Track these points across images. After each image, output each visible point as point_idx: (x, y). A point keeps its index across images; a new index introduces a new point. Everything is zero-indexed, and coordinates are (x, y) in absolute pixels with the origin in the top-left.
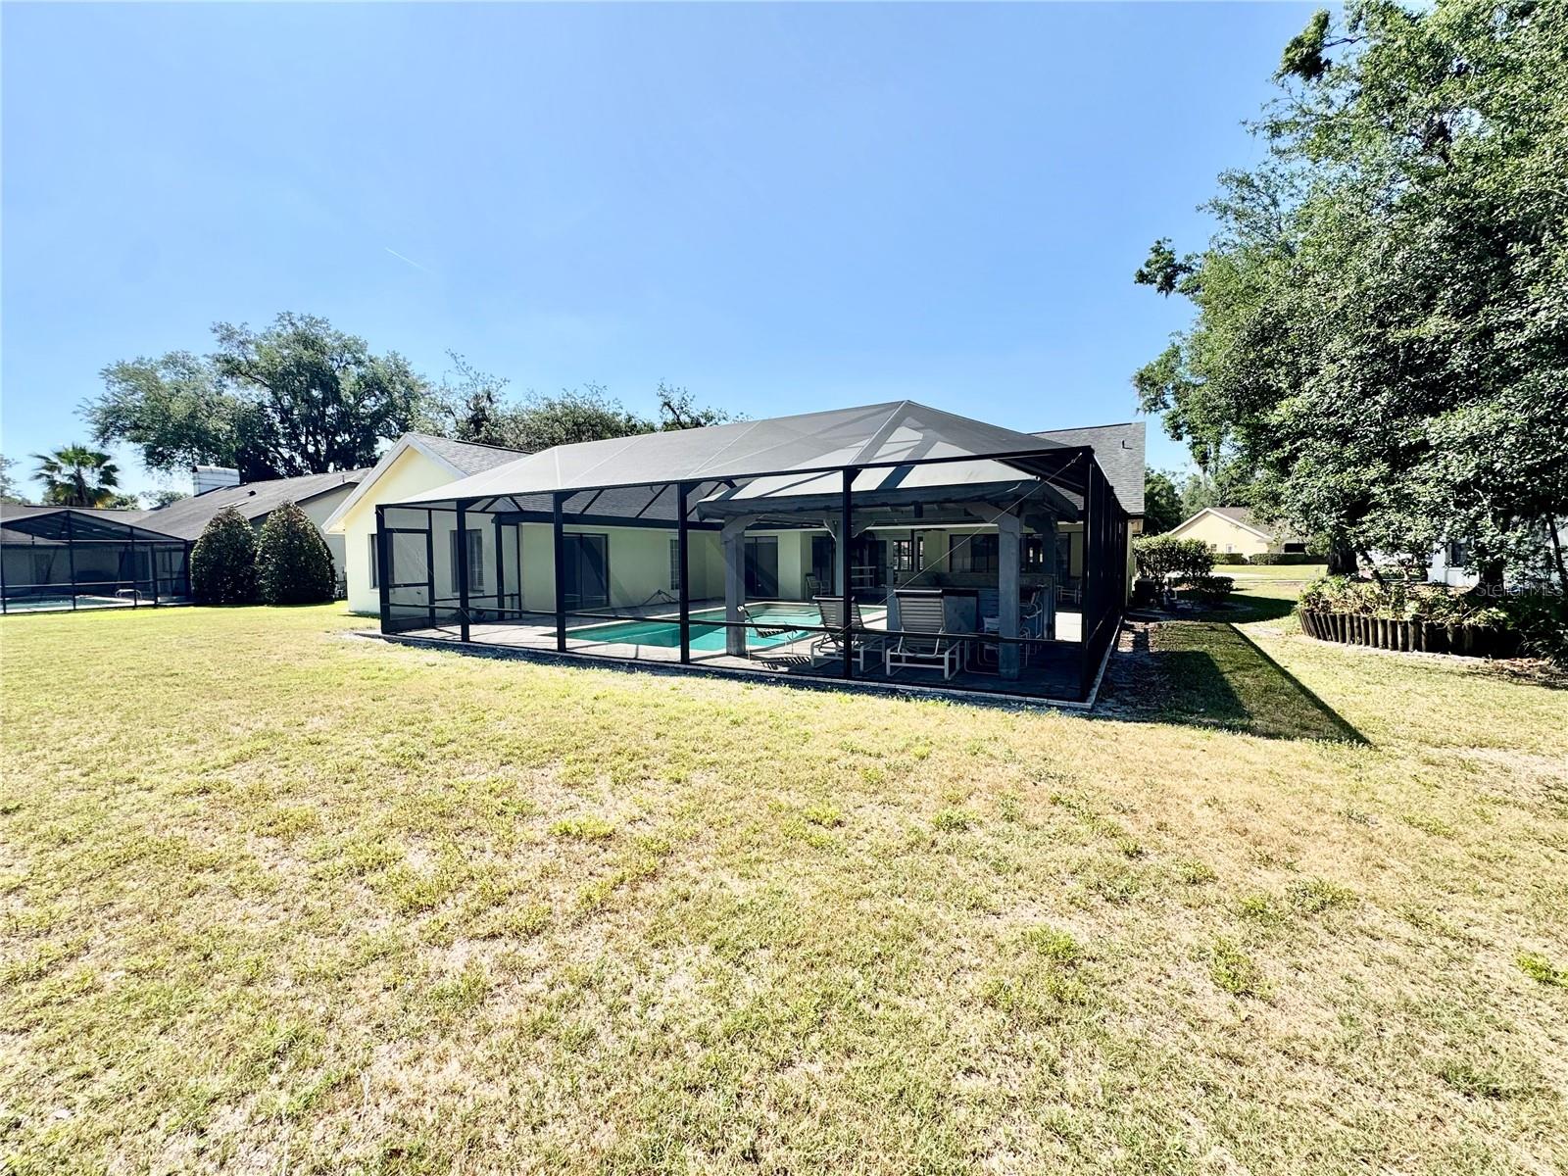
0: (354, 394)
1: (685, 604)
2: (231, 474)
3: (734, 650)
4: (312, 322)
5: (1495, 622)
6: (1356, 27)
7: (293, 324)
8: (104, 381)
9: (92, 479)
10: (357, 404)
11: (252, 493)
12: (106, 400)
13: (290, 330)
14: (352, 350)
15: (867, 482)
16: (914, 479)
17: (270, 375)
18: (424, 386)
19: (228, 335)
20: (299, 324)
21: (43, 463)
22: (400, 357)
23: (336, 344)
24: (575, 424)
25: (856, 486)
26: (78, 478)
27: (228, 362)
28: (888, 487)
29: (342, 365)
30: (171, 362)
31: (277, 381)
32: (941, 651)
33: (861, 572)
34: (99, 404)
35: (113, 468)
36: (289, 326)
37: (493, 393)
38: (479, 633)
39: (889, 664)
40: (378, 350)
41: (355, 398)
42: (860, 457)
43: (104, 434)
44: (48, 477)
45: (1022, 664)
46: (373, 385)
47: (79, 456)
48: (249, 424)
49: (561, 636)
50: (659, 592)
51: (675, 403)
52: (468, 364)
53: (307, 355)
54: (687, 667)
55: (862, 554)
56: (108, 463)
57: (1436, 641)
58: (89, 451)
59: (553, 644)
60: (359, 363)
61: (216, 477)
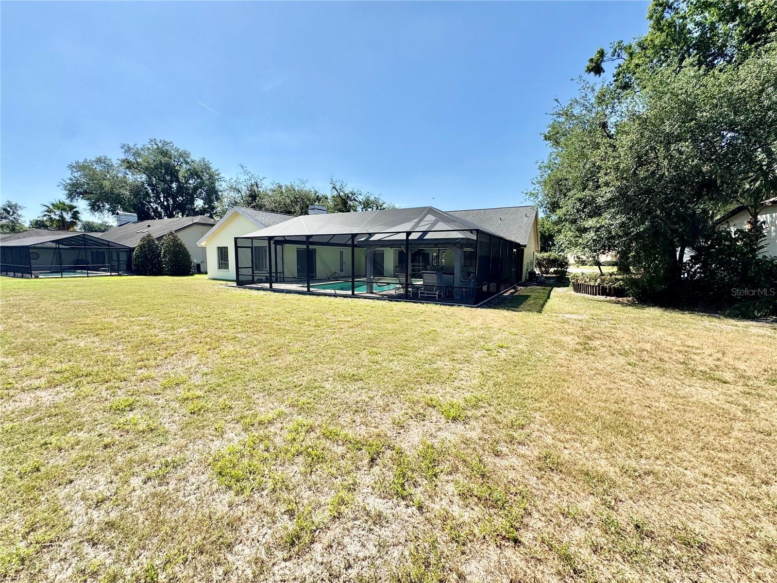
0: (185, 177)
1: (354, 276)
2: (134, 216)
3: (369, 292)
4: (165, 143)
5: (620, 285)
6: (614, 55)
7: (156, 144)
8: (70, 171)
9: (68, 217)
10: (186, 183)
11: (149, 226)
12: (71, 179)
13: (155, 147)
14: (183, 155)
15: (414, 236)
16: (429, 236)
17: (146, 169)
18: (218, 175)
19: (128, 150)
20: (160, 144)
21: (46, 209)
22: (206, 160)
23: (176, 153)
24: (295, 198)
25: (410, 238)
26: (62, 216)
27: (128, 162)
28: (421, 238)
29: (179, 163)
30: (99, 161)
31: (150, 171)
32: (436, 291)
33: (419, 266)
34: (69, 181)
35: (77, 212)
36: (154, 145)
37: (258, 183)
38: (275, 286)
39: (419, 295)
40: (196, 157)
41: (185, 180)
42: (412, 228)
43: (71, 196)
44: (49, 216)
45: (462, 295)
46: (194, 173)
47: (62, 207)
48: (137, 191)
49: (308, 287)
50: (335, 273)
51: (338, 187)
52: (248, 171)
53: (164, 160)
54: (353, 296)
55: (419, 258)
56: (75, 210)
57: (604, 292)
58: (67, 204)
59: (306, 289)
60: (187, 163)
61: (127, 217)
